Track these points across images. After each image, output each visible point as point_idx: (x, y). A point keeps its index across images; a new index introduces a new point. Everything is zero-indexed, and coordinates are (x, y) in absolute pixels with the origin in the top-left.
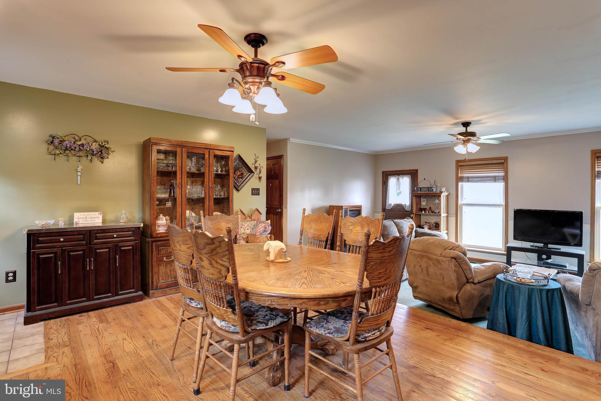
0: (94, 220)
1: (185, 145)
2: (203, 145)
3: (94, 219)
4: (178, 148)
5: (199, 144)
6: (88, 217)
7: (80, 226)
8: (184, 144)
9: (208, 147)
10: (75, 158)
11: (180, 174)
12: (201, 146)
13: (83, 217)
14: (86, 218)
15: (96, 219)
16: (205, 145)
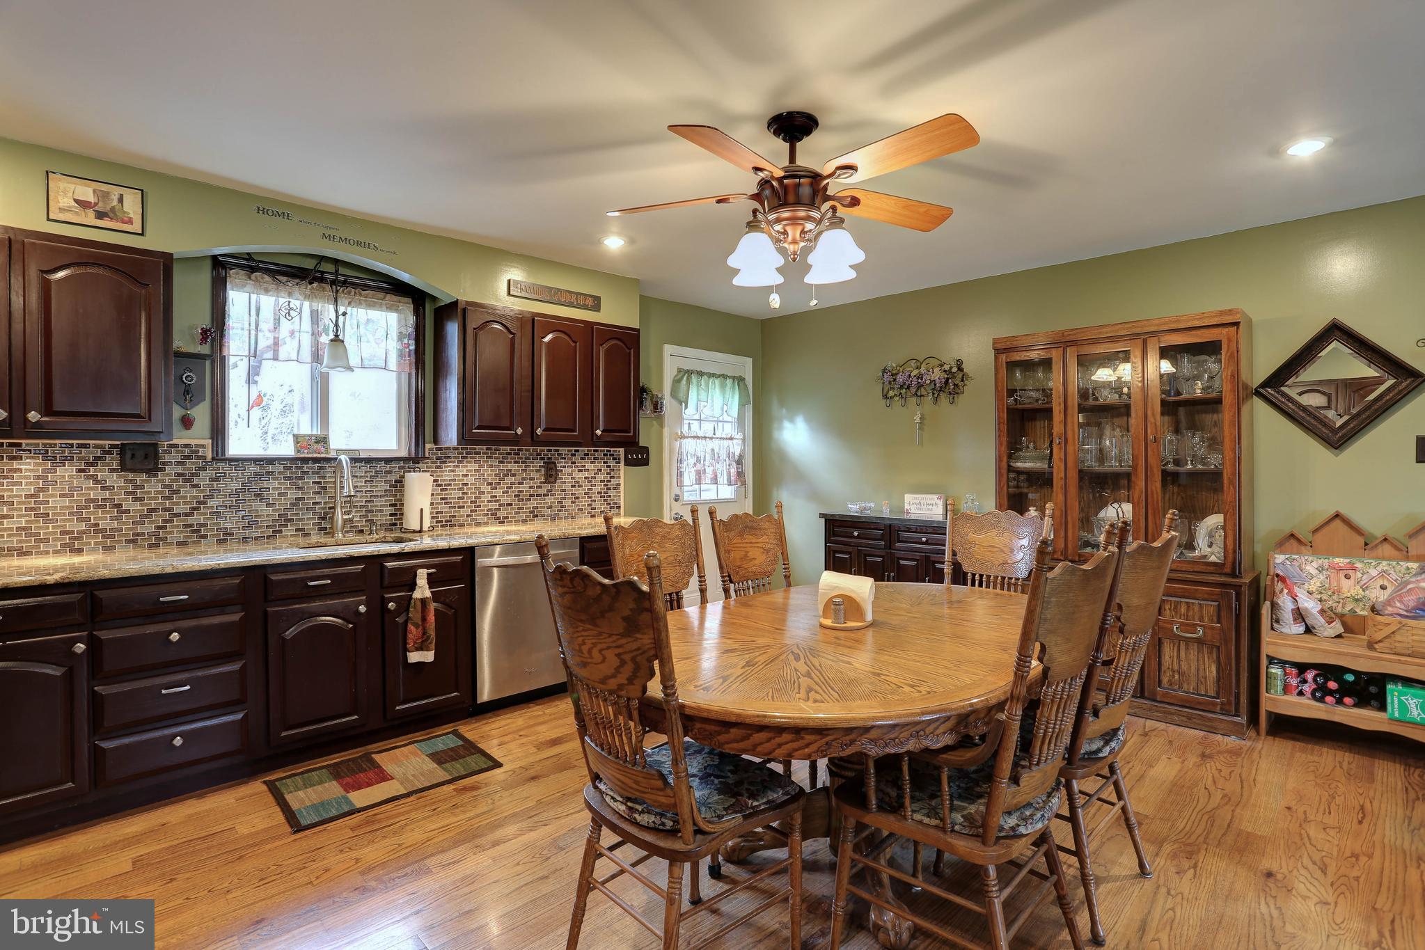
0: (931, 510)
1: (1074, 338)
2: (1124, 329)
3: (931, 507)
4: (1054, 351)
5: (1109, 329)
6: (922, 502)
7: (912, 518)
8: (1068, 339)
9: (1139, 330)
10: (914, 399)
11: (1060, 412)
12: (1116, 331)
13: (915, 501)
14: (920, 503)
15: (934, 507)
16: (1130, 325)
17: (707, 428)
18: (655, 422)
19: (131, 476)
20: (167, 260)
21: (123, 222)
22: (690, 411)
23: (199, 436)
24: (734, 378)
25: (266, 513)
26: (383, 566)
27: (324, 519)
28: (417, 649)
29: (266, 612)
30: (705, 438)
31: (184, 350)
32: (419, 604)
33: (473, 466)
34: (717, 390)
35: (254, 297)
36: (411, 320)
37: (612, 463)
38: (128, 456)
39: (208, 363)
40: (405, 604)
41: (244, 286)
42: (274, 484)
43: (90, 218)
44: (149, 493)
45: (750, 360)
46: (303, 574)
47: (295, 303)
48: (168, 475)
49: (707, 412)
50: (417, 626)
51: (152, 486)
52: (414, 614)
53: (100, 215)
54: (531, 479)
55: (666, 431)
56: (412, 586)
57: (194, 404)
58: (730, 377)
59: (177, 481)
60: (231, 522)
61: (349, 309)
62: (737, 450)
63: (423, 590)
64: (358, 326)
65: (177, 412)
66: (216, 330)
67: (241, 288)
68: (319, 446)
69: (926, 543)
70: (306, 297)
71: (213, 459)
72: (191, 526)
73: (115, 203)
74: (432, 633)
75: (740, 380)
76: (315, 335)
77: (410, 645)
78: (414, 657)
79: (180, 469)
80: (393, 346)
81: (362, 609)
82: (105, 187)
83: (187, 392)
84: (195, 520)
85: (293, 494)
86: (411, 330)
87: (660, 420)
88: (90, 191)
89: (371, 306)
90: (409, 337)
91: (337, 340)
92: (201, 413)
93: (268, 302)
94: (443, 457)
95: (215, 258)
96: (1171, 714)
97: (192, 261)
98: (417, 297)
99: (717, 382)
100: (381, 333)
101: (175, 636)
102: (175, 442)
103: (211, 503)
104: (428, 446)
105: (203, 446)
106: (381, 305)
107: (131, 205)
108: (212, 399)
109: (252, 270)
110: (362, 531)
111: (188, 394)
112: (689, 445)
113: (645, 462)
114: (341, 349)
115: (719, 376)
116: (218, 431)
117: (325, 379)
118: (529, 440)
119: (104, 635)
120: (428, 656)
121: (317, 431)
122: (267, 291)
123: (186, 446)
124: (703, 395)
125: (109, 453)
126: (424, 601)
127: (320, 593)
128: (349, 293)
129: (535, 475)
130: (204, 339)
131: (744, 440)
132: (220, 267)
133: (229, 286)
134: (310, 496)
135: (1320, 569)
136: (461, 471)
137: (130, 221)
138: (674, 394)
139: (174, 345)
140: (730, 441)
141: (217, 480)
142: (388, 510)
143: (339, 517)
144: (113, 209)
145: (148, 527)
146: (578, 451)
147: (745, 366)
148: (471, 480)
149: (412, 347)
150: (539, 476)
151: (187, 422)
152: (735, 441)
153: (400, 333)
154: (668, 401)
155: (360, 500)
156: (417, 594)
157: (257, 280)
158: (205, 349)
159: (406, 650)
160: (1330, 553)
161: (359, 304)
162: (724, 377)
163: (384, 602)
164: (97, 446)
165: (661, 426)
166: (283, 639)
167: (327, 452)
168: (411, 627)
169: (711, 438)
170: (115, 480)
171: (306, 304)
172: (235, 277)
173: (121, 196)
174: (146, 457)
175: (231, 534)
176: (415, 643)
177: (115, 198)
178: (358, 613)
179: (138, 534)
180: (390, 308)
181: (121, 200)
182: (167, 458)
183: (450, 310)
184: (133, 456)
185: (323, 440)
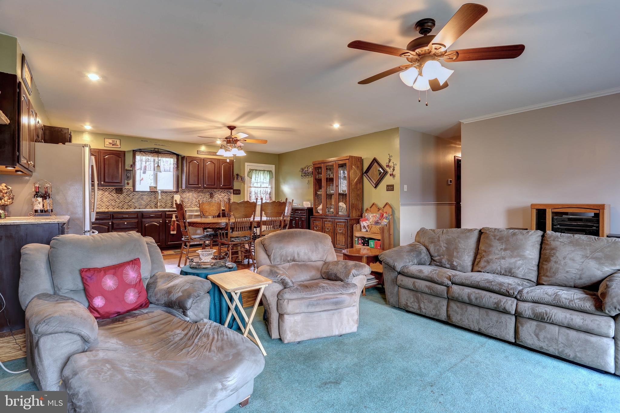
1: (325, 162)
4: (322, 165)
6: (307, 204)
9: (335, 160)
10: (307, 177)
11: (323, 180)
13: (305, 203)
15: (309, 205)
17: (259, 185)
18: (242, 183)
19: (117, 194)
20: (124, 152)
21: (117, 146)
22: (253, 180)
23: (130, 187)
24: (267, 171)
25: (143, 203)
26: (166, 213)
27: (156, 205)
28: (173, 231)
29: (142, 220)
30: (258, 187)
31: (127, 169)
32: (173, 221)
33: (191, 194)
34: (262, 174)
35: (141, 157)
36: (176, 160)
37: (229, 194)
38: (117, 190)
39: (132, 171)
40: (170, 221)
41: (139, 155)
42: (145, 197)
43: (111, 146)
44: (121, 198)
45: (274, 166)
46: (149, 214)
47: (150, 158)
48: (125, 194)
49: (259, 180)
50: (172, 226)
51: (121, 196)
52: (172, 223)
53: (113, 145)
54: (206, 197)
55: (246, 185)
56: (172, 218)
57: (129, 180)
58: (266, 171)
59: (126, 196)
60: (136, 205)
61: (162, 158)
62: (269, 190)
63: (174, 219)
64: (164, 162)
65: (126, 182)
66: (133, 165)
67: (138, 155)
68: (155, 189)
69: (300, 213)
70: (152, 156)
71: (133, 191)
72: (129, 205)
73: (115, 142)
74: (176, 228)
75: (270, 172)
76: (154, 165)
77: (171, 230)
78: (172, 232)
79: (127, 193)
80: (172, 166)
81: (161, 221)
82: (114, 140)
83: (128, 177)
84: (129, 204)
85: (149, 199)
86: (176, 162)
87: (244, 182)
88: (111, 141)
89: (166, 157)
90: (175, 164)
91: (158, 166)
92: (131, 182)
93: (144, 158)
94: (184, 191)
95: (133, 151)
96: (338, 250)
97: (129, 151)
98: (178, 155)
99: (262, 172)
100: (169, 163)
101: (126, 223)
102: (126, 188)
103: (132, 200)
104: (180, 189)
105: (131, 189)
106: (169, 157)
107: (118, 143)
108: (133, 180)
109: (141, 151)
110: (164, 208)
111: (128, 178)
112: (253, 190)
113: (240, 194)
114: (159, 168)
115: (263, 170)
116: (134, 186)
117: (157, 174)
118: (203, 187)
119: (114, 222)
120: (175, 232)
121: (155, 186)
122: (144, 156)
123: (128, 189)
124: (257, 176)
125: (114, 190)
126: (174, 221)
127: (152, 217)
128: (161, 155)
129: (208, 196)
130: (131, 167)
131: (271, 188)
132: (134, 152)
133: (136, 155)
134: (153, 200)
135: (372, 217)
136: (188, 195)
137: (118, 146)
138: (248, 176)
139: (126, 168)
140: (267, 188)
141: (134, 196)
142: (170, 203)
143: (159, 204)
144: (115, 143)
145: (121, 205)
146: (219, 190)
147: (272, 168)
148: (190, 197)
149: (176, 166)
150: (208, 197)
151: (128, 184)
152: (268, 188)
153: (173, 163)
154: (246, 178)
155: (164, 201)
156: (173, 219)
157: (142, 154)
158: (131, 169)
159: (170, 231)
160: (373, 213)
161: (164, 157)
162: (264, 171)
163: (166, 220)
164: (112, 189)
165: (244, 184)
166: (145, 226)
167: (156, 190)
168: (171, 226)
169: (260, 187)
170: (115, 195)
171: (152, 158)
172: (137, 153)
173: (116, 141)
174: (120, 191)
175: (136, 207)
176: (172, 230)
177: (115, 141)
178: (160, 222)
179: (119, 206)
180: (171, 158)
181: (116, 142)
182: (124, 191)
183: (183, 158)
184: (118, 190)
185: (156, 187)
